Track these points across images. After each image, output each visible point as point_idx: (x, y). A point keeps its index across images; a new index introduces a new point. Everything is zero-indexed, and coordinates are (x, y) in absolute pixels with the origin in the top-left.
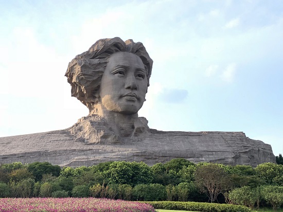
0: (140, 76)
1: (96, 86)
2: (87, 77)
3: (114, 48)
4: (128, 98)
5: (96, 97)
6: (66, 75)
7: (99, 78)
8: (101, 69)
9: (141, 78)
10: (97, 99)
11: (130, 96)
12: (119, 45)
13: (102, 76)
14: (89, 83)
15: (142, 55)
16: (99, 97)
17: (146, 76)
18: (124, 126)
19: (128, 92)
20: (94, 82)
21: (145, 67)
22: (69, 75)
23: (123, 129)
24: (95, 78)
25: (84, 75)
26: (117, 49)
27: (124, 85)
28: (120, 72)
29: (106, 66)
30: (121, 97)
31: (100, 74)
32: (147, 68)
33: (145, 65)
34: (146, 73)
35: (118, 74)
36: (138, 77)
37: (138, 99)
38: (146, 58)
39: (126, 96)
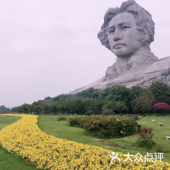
32: (136, 17)
33: (134, 16)
34: (135, 21)
35: (112, 33)
36: (124, 29)
37: (125, 45)
38: (133, 10)
39: (115, 46)
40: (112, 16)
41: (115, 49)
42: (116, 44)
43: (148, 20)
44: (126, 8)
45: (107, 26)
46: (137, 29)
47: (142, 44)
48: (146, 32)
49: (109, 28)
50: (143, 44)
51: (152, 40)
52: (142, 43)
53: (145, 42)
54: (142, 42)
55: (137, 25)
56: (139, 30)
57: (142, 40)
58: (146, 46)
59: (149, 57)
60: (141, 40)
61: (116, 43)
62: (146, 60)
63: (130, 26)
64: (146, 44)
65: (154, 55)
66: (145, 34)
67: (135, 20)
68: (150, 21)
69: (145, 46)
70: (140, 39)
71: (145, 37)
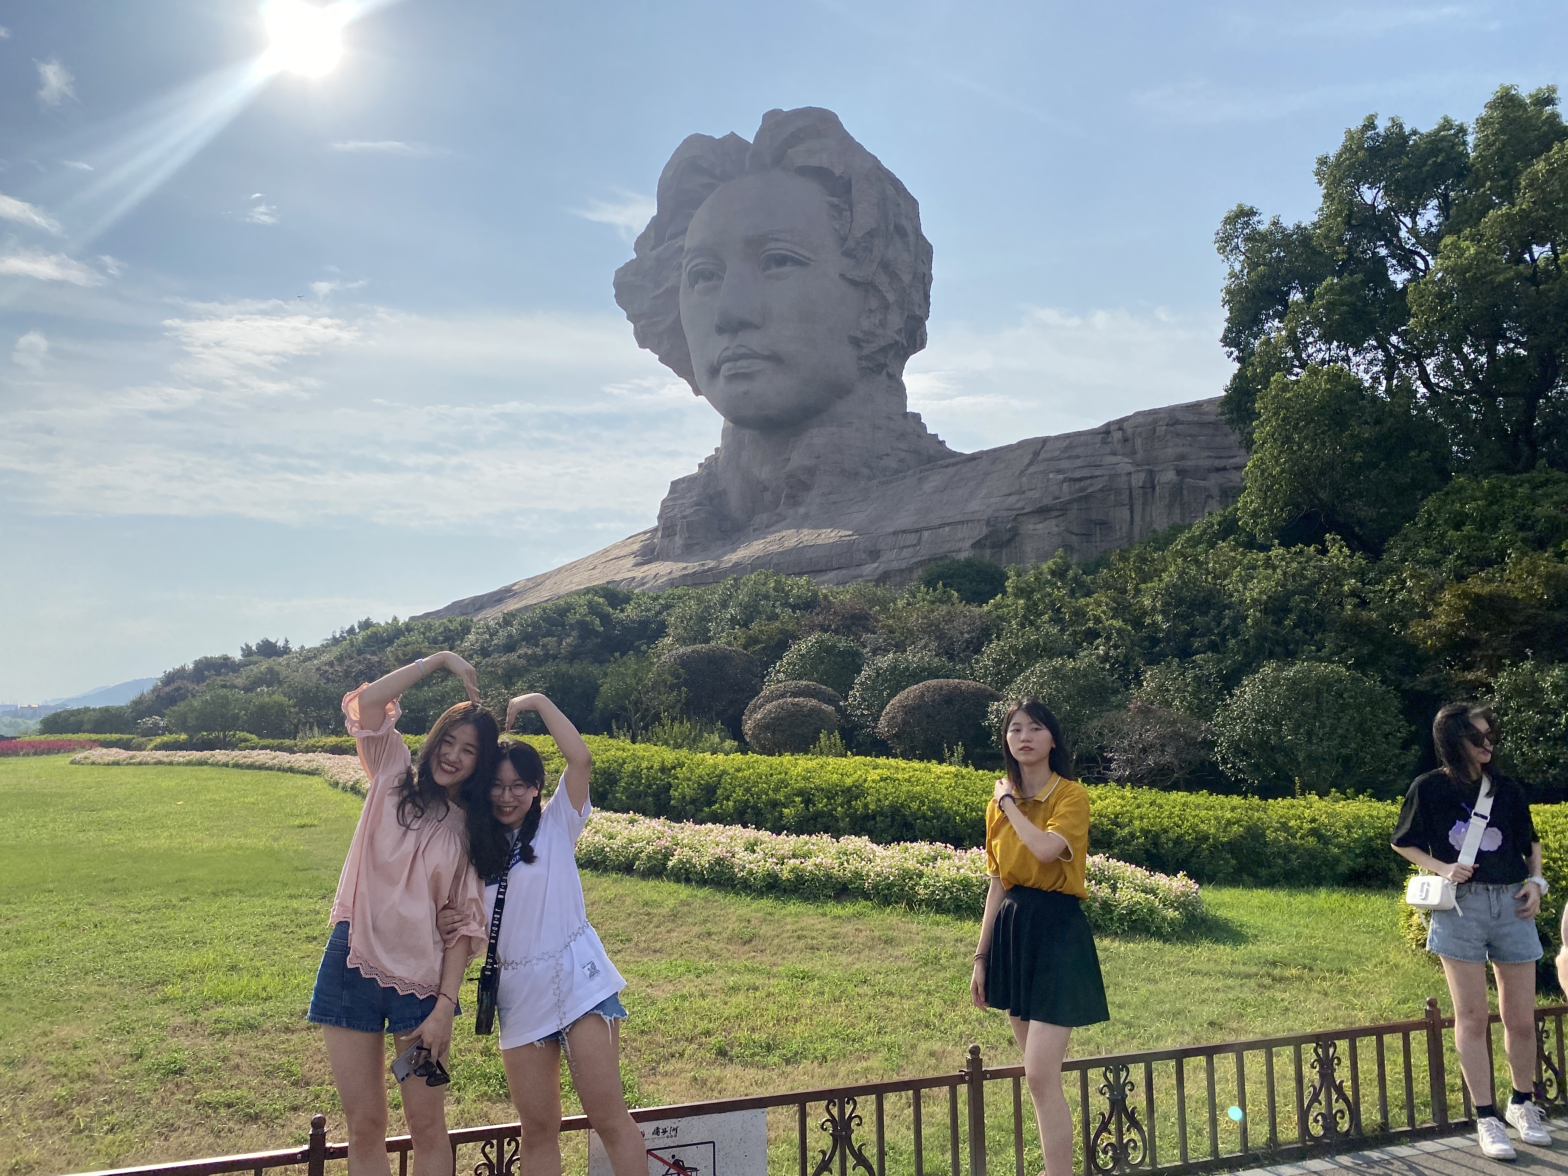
9: (783, 270)
15: (799, 162)
17: (828, 245)
18: (764, 473)
21: (833, 206)
23: (766, 489)
30: (715, 371)
32: (842, 206)
33: (829, 198)
34: (836, 230)
35: (701, 285)
36: (774, 270)
37: (775, 359)
38: (825, 165)
39: (721, 363)
41: (721, 380)
42: (726, 354)
43: (900, 231)
44: (789, 151)
45: (674, 236)
46: (842, 276)
47: (864, 364)
48: (891, 297)
49: (689, 257)
50: (871, 366)
51: (918, 342)
52: (867, 358)
53: (883, 350)
54: (867, 350)
55: (848, 254)
56: (853, 283)
57: (868, 342)
58: (888, 374)
59: (902, 435)
60: (863, 341)
61: (727, 348)
62: (887, 455)
63: (807, 254)
64: (885, 366)
65: (924, 427)
66: (886, 307)
67: (837, 227)
68: (912, 238)
69: (880, 373)
70: (860, 335)
71: (883, 324)
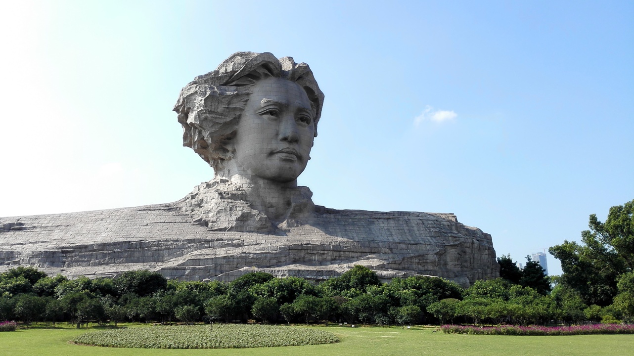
0: (302, 119)
1: (228, 132)
2: (214, 116)
3: (262, 71)
4: (283, 156)
5: (228, 151)
6: (176, 109)
7: (235, 118)
8: (238, 105)
9: (304, 123)
10: (230, 155)
11: (287, 152)
12: (271, 65)
13: (240, 117)
14: (217, 127)
15: (308, 84)
16: (234, 152)
17: (312, 120)
19: (284, 146)
20: (226, 125)
21: (312, 105)
22: (183, 110)
24: (228, 119)
25: (210, 112)
26: (267, 72)
27: (277, 134)
28: (271, 113)
29: (247, 101)
30: (271, 154)
31: (238, 113)
32: (314, 106)
33: (311, 102)
35: (269, 117)
36: (301, 123)
37: (299, 158)
38: (314, 90)
40: (264, 73)
41: (276, 159)
